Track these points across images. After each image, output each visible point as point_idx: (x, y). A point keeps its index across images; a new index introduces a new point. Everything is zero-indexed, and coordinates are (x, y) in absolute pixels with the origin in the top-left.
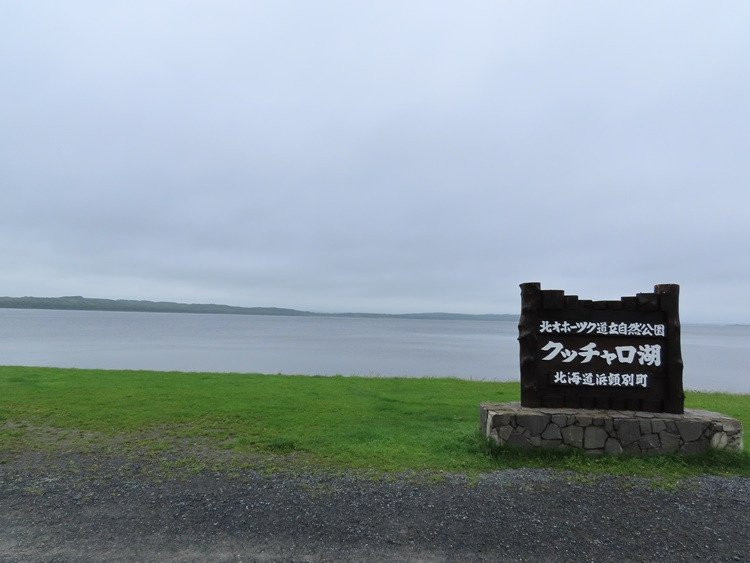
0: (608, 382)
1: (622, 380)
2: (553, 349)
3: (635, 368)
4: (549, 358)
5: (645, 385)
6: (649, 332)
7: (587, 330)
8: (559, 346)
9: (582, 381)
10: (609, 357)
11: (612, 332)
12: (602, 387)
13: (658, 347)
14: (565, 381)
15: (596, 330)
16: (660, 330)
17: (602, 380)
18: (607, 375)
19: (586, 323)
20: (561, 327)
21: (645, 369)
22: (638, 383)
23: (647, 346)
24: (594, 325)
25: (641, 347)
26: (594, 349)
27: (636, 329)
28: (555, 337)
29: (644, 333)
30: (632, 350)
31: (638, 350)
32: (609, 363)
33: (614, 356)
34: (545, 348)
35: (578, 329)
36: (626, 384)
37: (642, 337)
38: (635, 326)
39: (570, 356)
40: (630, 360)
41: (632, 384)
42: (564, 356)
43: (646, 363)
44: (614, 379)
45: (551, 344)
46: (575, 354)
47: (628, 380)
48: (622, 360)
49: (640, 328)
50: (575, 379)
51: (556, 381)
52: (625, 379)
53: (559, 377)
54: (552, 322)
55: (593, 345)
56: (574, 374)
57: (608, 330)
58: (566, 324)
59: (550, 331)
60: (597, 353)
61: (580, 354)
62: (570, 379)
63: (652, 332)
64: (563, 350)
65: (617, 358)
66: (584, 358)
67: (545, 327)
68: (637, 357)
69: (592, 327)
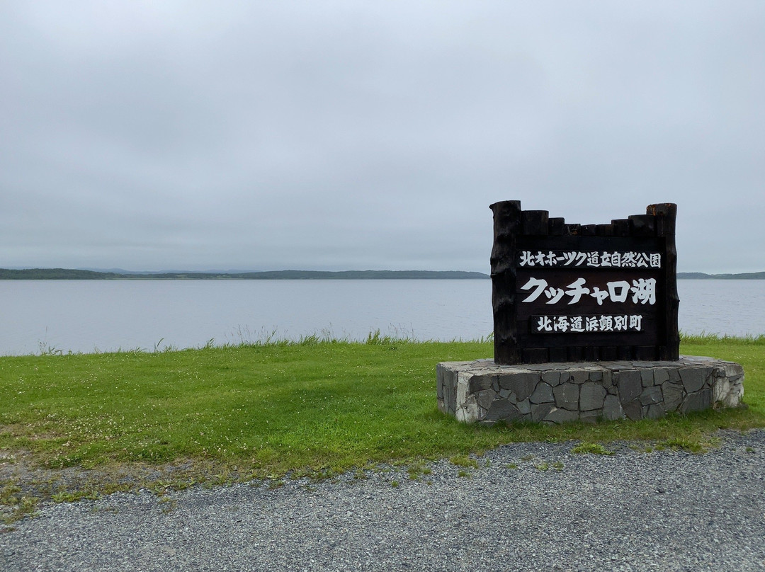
0: (599, 327)
1: (614, 323)
2: (534, 288)
3: (628, 308)
4: (530, 299)
5: (639, 329)
6: (644, 263)
7: (575, 261)
8: (542, 284)
9: (569, 327)
10: (599, 295)
11: (604, 264)
12: (592, 333)
13: (653, 281)
14: (550, 329)
15: (586, 261)
16: (656, 260)
17: (592, 325)
18: (598, 318)
19: (574, 253)
20: (545, 259)
21: (640, 308)
22: (631, 326)
23: (641, 280)
24: (584, 255)
25: (635, 282)
26: (583, 286)
27: (631, 259)
28: (538, 271)
29: (639, 265)
30: (625, 285)
31: (632, 285)
32: (600, 303)
33: (605, 294)
34: (527, 287)
35: (566, 261)
36: (619, 329)
37: (636, 269)
38: (629, 256)
39: (555, 296)
40: (622, 298)
41: (625, 328)
42: (548, 295)
43: (640, 301)
44: (605, 323)
45: (532, 282)
46: (561, 293)
47: (621, 323)
48: (614, 298)
49: (634, 258)
50: (562, 324)
51: (539, 329)
52: (618, 322)
53: (544, 324)
54: (534, 253)
55: (582, 281)
56: (561, 319)
57: (600, 261)
58: (551, 255)
59: (532, 264)
60: (587, 291)
61: (567, 293)
62: (556, 326)
63: (648, 263)
64: (547, 288)
65: (609, 296)
66: (571, 298)
67: (527, 259)
68: (630, 294)
69: (581, 257)
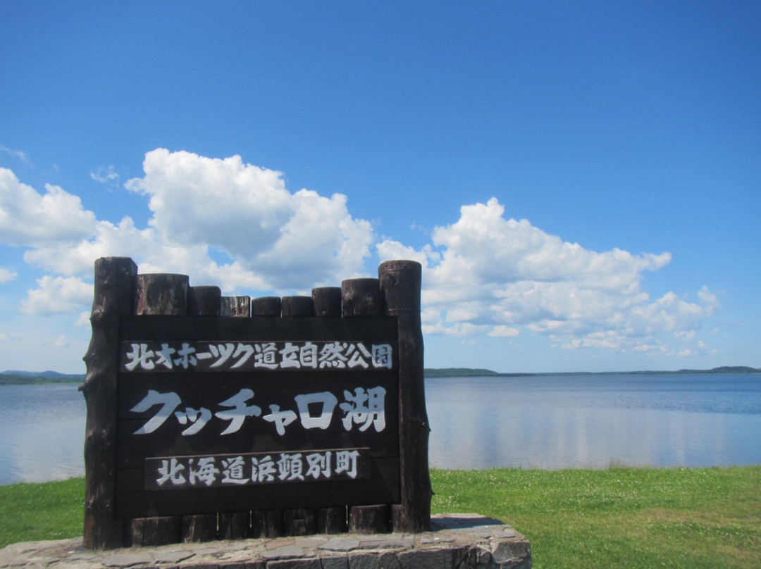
0: (276, 475)
1: (306, 467)
2: (157, 408)
3: (333, 438)
4: (151, 426)
5: (353, 474)
6: (361, 362)
7: (232, 360)
8: (172, 400)
9: (219, 477)
10: (280, 419)
11: (286, 364)
12: (263, 487)
13: (381, 391)
14: (181, 480)
15: (252, 359)
16: (381, 356)
17: (264, 471)
18: (276, 458)
19: (231, 346)
20: (174, 357)
21: (356, 438)
22: (338, 470)
23: (359, 390)
24: (249, 350)
25: (347, 394)
26: (249, 403)
27: (337, 354)
28: (160, 379)
29: (352, 364)
30: (328, 399)
31: (341, 399)
32: (281, 431)
33: (290, 416)
34: (141, 407)
35: (214, 359)
36: (316, 475)
37: (347, 371)
38: (334, 348)
39: (195, 422)
40: (324, 421)
41: (327, 474)
42: (182, 419)
43: (356, 426)
44: (290, 467)
45: (153, 397)
46: (207, 414)
47: (319, 465)
48: (308, 422)
49: (343, 353)
50: (206, 472)
51: (160, 481)
52: (313, 464)
53: (169, 472)
54: (154, 346)
55: (247, 393)
56: (203, 462)
57: (279, 358)
58: (186, 349)
59: (150, 366)
60: (256, 411)
61: (219, 415)
62: (192, 475)
63: (368, 360)
64: (181, 408)
65: (298, 422)
66: (228, 423)
67: (139, 357)
68: (338, 415)
69: (243, 354)
